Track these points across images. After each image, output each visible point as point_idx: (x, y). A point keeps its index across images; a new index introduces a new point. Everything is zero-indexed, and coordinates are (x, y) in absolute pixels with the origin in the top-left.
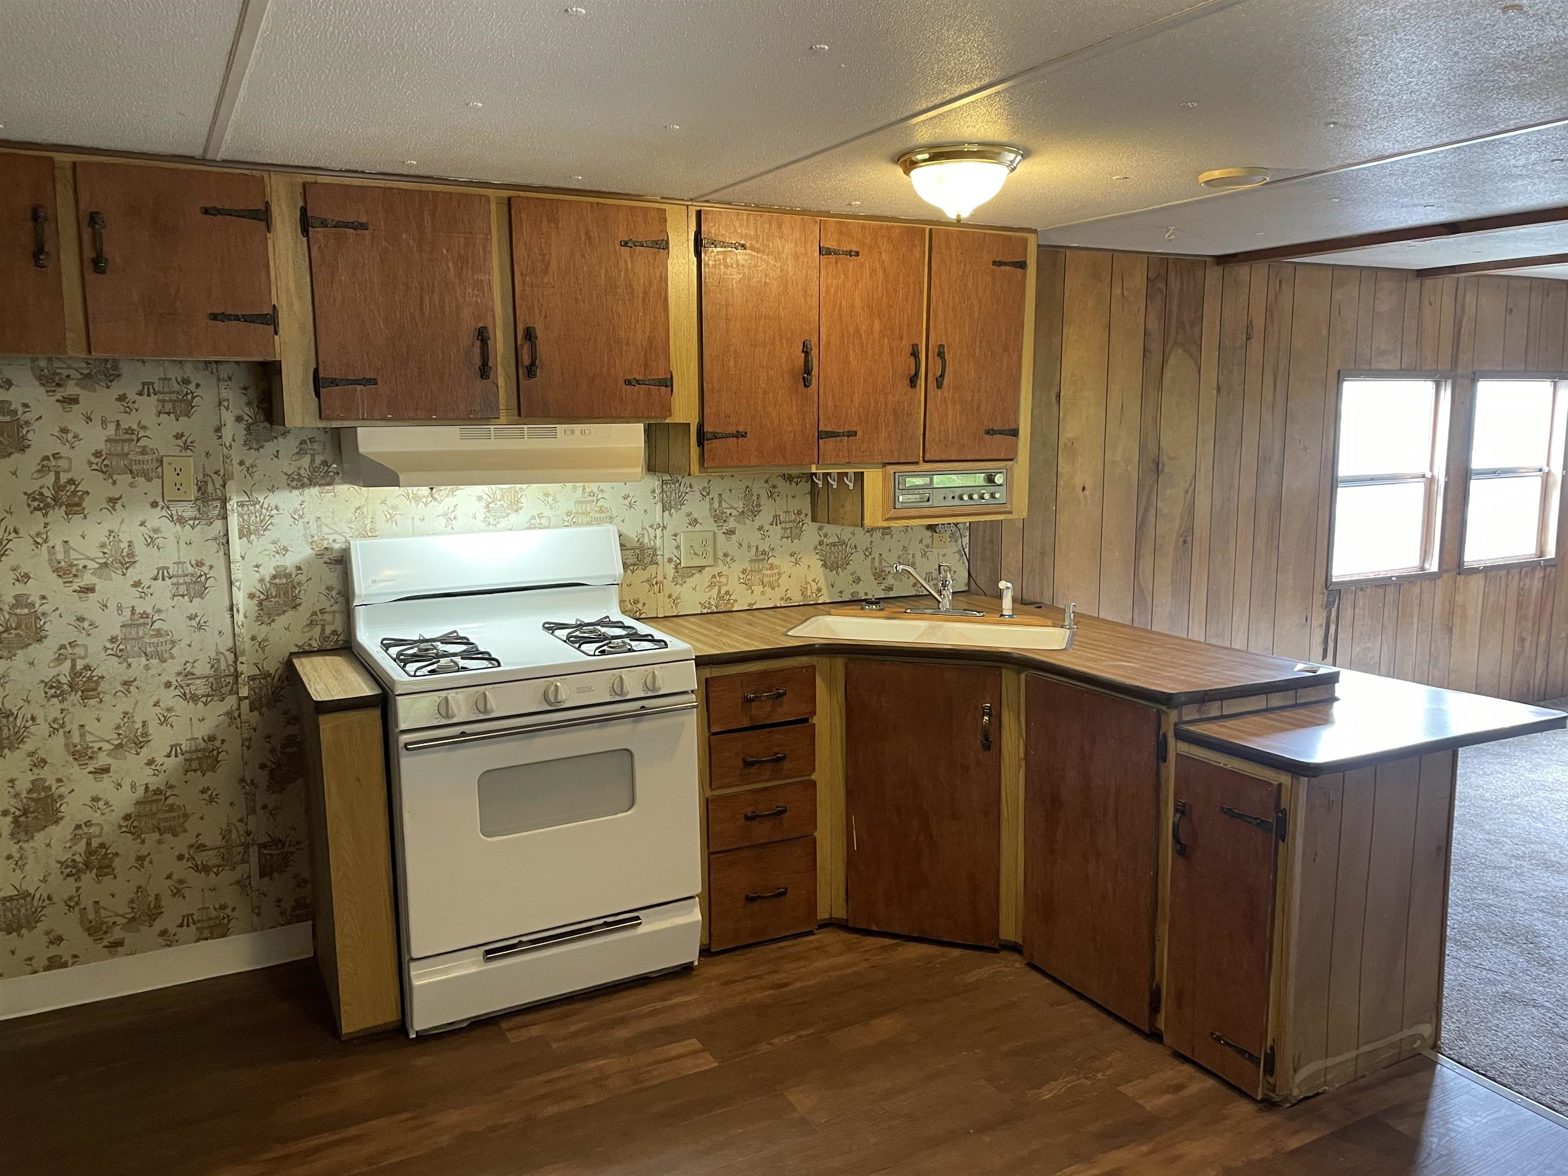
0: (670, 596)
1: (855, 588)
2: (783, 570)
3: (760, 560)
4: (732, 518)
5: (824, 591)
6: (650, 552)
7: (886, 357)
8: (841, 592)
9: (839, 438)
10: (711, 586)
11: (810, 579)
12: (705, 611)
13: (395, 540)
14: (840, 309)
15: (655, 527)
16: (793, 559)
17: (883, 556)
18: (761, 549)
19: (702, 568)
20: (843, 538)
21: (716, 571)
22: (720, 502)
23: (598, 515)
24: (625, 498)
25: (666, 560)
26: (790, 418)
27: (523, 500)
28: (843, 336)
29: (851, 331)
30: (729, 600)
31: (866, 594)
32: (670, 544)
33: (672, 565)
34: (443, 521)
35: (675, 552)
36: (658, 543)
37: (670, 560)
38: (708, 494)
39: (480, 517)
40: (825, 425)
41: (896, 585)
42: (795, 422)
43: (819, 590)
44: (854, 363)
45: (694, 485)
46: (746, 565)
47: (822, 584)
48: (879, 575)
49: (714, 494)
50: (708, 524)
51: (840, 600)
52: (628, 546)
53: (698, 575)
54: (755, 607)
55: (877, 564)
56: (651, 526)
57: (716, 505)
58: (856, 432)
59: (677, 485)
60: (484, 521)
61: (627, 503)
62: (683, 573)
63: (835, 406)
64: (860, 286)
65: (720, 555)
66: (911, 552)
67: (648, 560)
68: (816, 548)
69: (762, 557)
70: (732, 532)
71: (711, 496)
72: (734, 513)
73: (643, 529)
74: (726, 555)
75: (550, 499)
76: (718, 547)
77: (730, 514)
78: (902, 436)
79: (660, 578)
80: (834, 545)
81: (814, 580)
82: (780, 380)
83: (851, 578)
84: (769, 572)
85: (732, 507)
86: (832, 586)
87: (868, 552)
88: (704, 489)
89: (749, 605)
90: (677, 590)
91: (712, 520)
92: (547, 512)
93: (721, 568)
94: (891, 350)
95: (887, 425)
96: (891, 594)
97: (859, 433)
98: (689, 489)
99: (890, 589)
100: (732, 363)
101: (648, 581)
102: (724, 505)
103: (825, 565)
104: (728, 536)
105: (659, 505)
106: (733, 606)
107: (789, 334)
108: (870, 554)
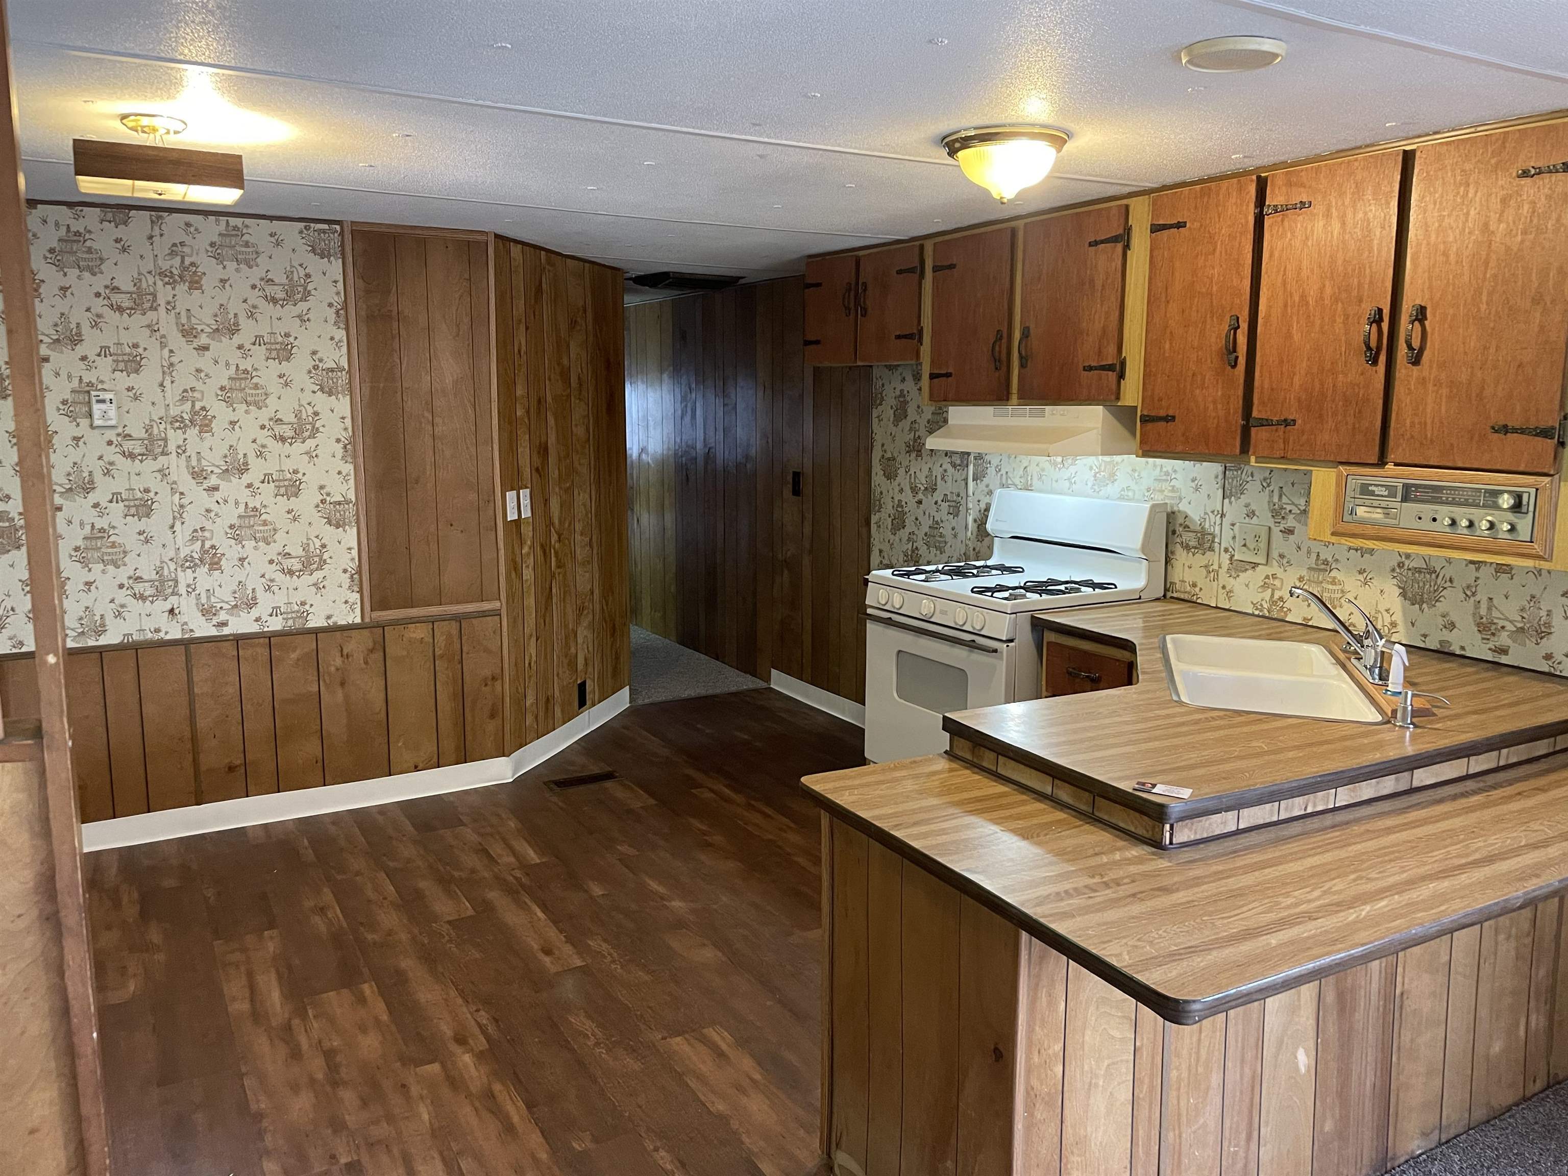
0: (1224, 587)
1: (1446, 635)
2: (1347, 588)
3: (1320, 570)
4: (1292, 516)
5: (1401, 628)
6: (1210, 537)
7: (1339, 327)
8: (1425, 636)
9: (1274, 428)
10: (1265, 586)
11: (1382, 608)
12: (1257, 613)
13: (1042, 495)
14: (1284, 274)
15: (1216, 513)
16: (1361, 577)
17: (1495, 602)
18: (1322, 557)
19: (1255, 565)
20: (1433, 564)
21: (1269, 571)
22: (1280, 497)
23: (1170, 494)
24: (1193, 481)
25: (1222, 549)
26: (1214, 402)
27: (1117, 473)
28: (1286, 306)
29: (1297, 299)
30: (1282, 607)
31: (1463, 648)
32: (1227, 534)
33: (1228, 556)
34: (1067, 484)
35: (1232, 542)
36: (1217, 531)
37: (1226, 550)
38: (1269, 485)
39: (1090, 484)
40: (1259, 411)
41: (1514, 648)
42: (1219, 406)
43: (1394, 624)
44: (1296, 337)
45: (1255, 474)
46: (1304, 573)
47: (1398, 617)
48: (1486, 628)
49: (1274, 487)
50: (1265, 518)
51: (1422, 645)
52: (1192, 527)
53: (1250, 572)
54: (1310, 623)
55: (1483, 611)
56: (1213, 512)
57: (1276, 500)
58: (1294, 421)
59: (1239, 472)
60: (1092, 488)
61: (1193, 485)
62: (1238, 567)
63: (1272, 389)
64: (1310, 243)
65: (1275, 554)
66: (1545, 606)
67: (1207, 545)
68: (1393, 570)
69: (1323, 567)
70: (1289, 531)
71: (1271, 488)
72: (1295, 510)
73: (1206, 513)
74: (1282, 556)
75: (1136, 475)
76: (1274, 545)
77: (1290, 511)
78: (1354, 428)
79: (1216, 567)
80: (1419, 571)
81: (1387, 611)
82: (1209, 361)
83: (1440, 621)
84: (1330, 587)
85: (1293, 504)
86: (1413, 624)
87: (1470, 592)
88: (1265, 479)
89: (1305, 619)
90: (1231, 583)
91: (1270, 515)
92: (1133, 486)
93: (1274, 569)
94: (1347, 317)
95: (1335, 414)
96: (1504, 660)
97: (1299, 422)
98: (1250, 478)
99: (1504, 651)
100: (1167, 346)
101: (1206, 566)
102: (1284, 499)
103: (1404, 595)
104: (1286, 535)
105: (1220, 492)
106: (1286, 615)
107: (1220, 311)
108: (1474, 594)
